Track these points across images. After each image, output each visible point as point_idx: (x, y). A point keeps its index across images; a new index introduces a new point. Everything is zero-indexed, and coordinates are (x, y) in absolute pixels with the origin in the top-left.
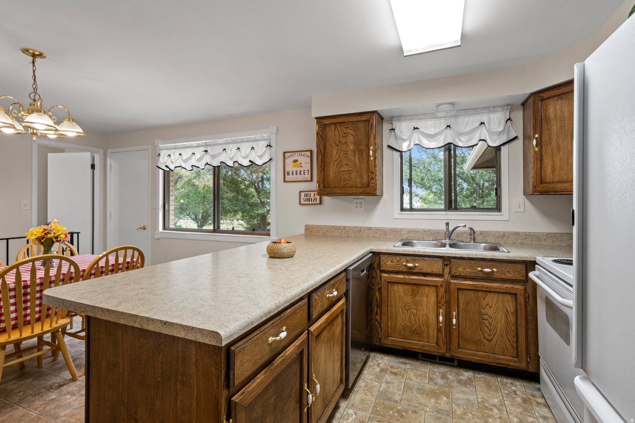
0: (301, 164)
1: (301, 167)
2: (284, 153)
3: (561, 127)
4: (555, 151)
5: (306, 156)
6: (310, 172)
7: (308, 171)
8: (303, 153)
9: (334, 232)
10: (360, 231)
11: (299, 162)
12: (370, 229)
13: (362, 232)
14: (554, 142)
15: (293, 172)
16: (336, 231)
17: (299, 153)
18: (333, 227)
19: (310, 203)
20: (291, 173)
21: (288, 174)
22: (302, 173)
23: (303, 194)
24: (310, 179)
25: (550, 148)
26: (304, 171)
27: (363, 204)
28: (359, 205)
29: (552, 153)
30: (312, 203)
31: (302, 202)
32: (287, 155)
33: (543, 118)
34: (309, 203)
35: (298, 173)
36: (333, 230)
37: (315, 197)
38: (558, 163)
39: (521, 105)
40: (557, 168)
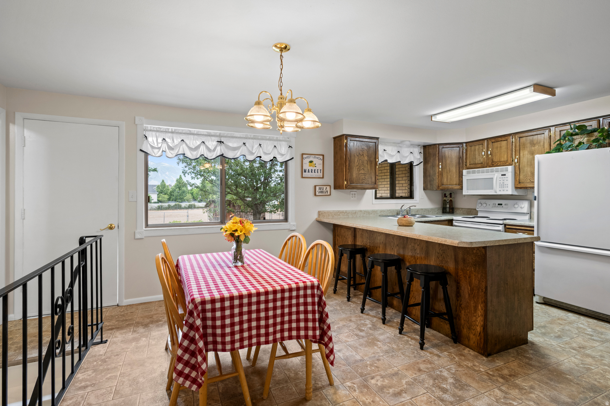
0: (315, 164)
1: (316, 167)
2: (303, 154)
3: (451, 161)
4: (448, 171)
5: (319, 158)
6: (322, 171)
7: (321, 170)
8: (317, 156)
9: (339, 215)
10: (355, 213)
11: (314, 163)
12: (361, 211)
13: (356, 214)
14: (448, 168)
15: (309, 170)
16: (341, 214)
17: (314, 156)
18: (338, 211)
19: (323, 194)
20: (307, 171)
21: (305, 171)
22: (316, 171)
23: (317, 188)
24: (322, 177)
25: (446, 170)
26: (318, 170)
27: (356, 195)
28: (354, 195)
29: (447, 172)
30: (325, 194)
31: (317, 194)
32: (304, 156)
33: (443, 156)
34: (322, 194)
35: (313, 171)
36: (339, 213)
37: (327, 190)
38: (449, 177)
39: (423, 146)
40: (449, 179)
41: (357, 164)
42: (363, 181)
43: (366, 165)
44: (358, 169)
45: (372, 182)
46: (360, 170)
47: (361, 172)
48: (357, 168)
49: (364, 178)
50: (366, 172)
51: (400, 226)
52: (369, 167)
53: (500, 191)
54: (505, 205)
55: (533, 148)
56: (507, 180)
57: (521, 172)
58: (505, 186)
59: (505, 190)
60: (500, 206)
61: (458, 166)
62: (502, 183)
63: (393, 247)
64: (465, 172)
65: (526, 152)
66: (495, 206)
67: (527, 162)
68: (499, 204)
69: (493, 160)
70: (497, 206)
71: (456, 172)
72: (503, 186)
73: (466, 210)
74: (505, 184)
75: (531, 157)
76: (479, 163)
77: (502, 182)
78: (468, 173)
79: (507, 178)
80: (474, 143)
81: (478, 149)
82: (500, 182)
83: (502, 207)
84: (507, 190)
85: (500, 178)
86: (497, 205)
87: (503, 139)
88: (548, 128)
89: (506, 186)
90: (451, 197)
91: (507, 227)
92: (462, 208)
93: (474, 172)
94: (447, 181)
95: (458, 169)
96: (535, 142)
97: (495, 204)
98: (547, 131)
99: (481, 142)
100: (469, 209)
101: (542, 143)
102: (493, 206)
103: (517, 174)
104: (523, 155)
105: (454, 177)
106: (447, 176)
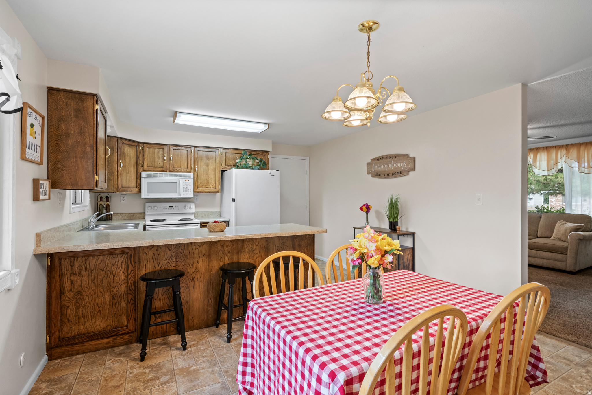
1: (35, 138)
3: (130, 160)
7: (39, 146)
14: (127, 167)
15: (29, 143)
22: (35, 148)
24: (40, 160)
25: (125, 169)
29: (126, 172)
30: (45, 198)
33: (123, 153)
34: (43, 197)
38: (128, 177)
40: (128, 180)
53: (184, 194)
54: (176, 207)
55: (208, 161)
56: (190, 185)
57: (199, 179)
58: (188, 190)
59: (188, 194)
60: (171, 208)
61: (135, 167)
62: (185, 188)
64: (144, 174)
65: (203, 164)
66: (166, 209)
67: (204, 172)
68: (170, 207)
69: (173, 166)
70: (168, 209)
71: (134, 173)
72: (186, 190)
73: (127, 215)
74: (188, 188)
75: (207, 168)
76: (159, 166)
77: (185, 186)
78: (148, 175)
79: (190, 183)
80: (153, 145)
81: (158, 153)
82: (184, 186)
83: (173, 209)
84: (190, 194)
85: (184, 183)
86: (168, 207)
87: (183, 149)
88: (218, 148)
89: (189, 190)
90: (107, 201)
92: (120, 213)
93: (156, 176)
94: (126, 182)
95: (135, 169)
96: (209, 157)
97: (166, 207)
98: (218, 150)
99: (162, 146)
100: (131, 213)
101: (214, 159)
102: (164, 209)
103: (196, 181)
104: (201, 165)
105: (133, 178)
106: (126, 176)
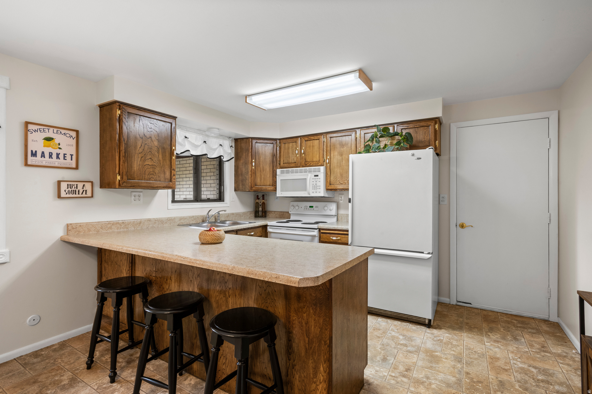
0: (59, 144)
1: (60, 148)
2: (27, 123)
3: (264, 159)
4: (262, 170)
5: (68, 135)
6: (74, 157)
7: (72, 155)
8: (63, 131)
9: (110, 228)
10: (140, 223)
11: (57, 141)
12: (149, 220)
13: (142, 224)
14: (261, 166)
15: (43, 153)
16: (113, 227)
17: (55, 130)
18: (109, 223)
19: (77, 195)
20: (39, 154)
21: (34, 154)
22: (61, 156)
23: (64, 186)
24: (74, 166)
25: (259, 168)
26: (64, 154)
27: (141, 198)
28: (137, 197)
29: (260, 171)
30: (80, 195)
31: (63, 194)
32: (30, 127)
34: (74, 195)
35: (54, 156)
36: (109, 225)
37: (85, 189)
38: (263, 176)
39: (234, 139)
40: (263, 179)
41: (141, 150)
42: (151, 176)
43: (156, 153)
44: (143, 158)
45: (165, 179)
46: (145, 160)
47: (147, 163)
48: (140, 156)
49: (152, 173)
50: (155, 164)
51: (203, 244)
52: (161, 156)
53: (313, 192)
54: (316, 207)
55: (342, 149)
56: (319, 181)
57: (332, 173)
58: (317, 187)
59: (318, 192)
60: (311, 208)
61: (271, 165)
62: (315, 185)
63: (191, 279)
64: (279, 171)
65: (336, 153)
66: (307, 209)
67: (337, 163)
68: (310, 207)
69: (306, 160)
70: (309, 209)
71: (270, 171)
72: (315, 187)
73: (279, 213)
74: (317, 185)
75: (341, 158)
76: (293, 162)
77: (314, 183)
78: (282, 172)
79: (319, 179)
80: (288, 140)
81: (292, 147)
82: (313, 183)
83: (313, 209)
84: (319, 192)
85: (313, 179)
86: (308, 207)
87: (315, 138)
88: (354, 130)
89: (319, 187)
90: (263, 199)
91: (322, 231)
92: (274, 211)
93: (288, 172)
94: (261, 180)
95: (271, 167)
96: (344, 143)
97: (307, 207)
98: (354, 133)
99: (295, 139)
100: (282, 212)
101: (349, 145)
102: (305, 209)
103: (328, 175)
104: (334, 156)
105: (268, 176)
106: (261, 175)
